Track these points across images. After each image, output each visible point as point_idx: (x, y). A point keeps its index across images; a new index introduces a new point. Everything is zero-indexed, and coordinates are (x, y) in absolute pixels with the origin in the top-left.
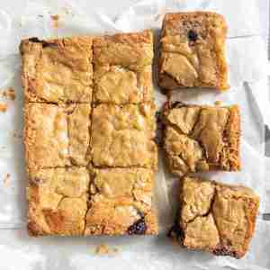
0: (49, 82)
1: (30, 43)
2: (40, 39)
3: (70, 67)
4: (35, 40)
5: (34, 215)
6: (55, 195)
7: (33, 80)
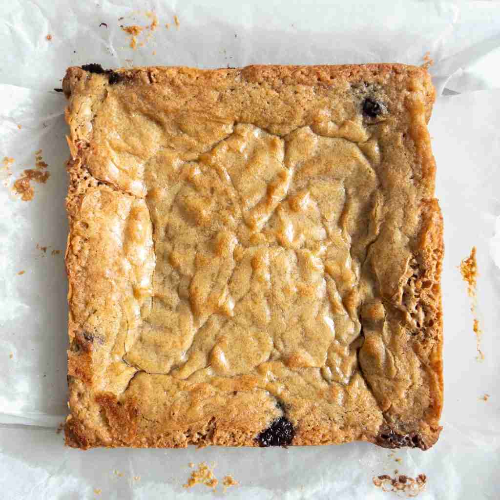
0: (118, 150)
1: (86, 74)
2: (105, 67)
3: (159, 123)
4: (94, 69)
5: (79, 406)
6: (122, 367)
7: (88, 145)
